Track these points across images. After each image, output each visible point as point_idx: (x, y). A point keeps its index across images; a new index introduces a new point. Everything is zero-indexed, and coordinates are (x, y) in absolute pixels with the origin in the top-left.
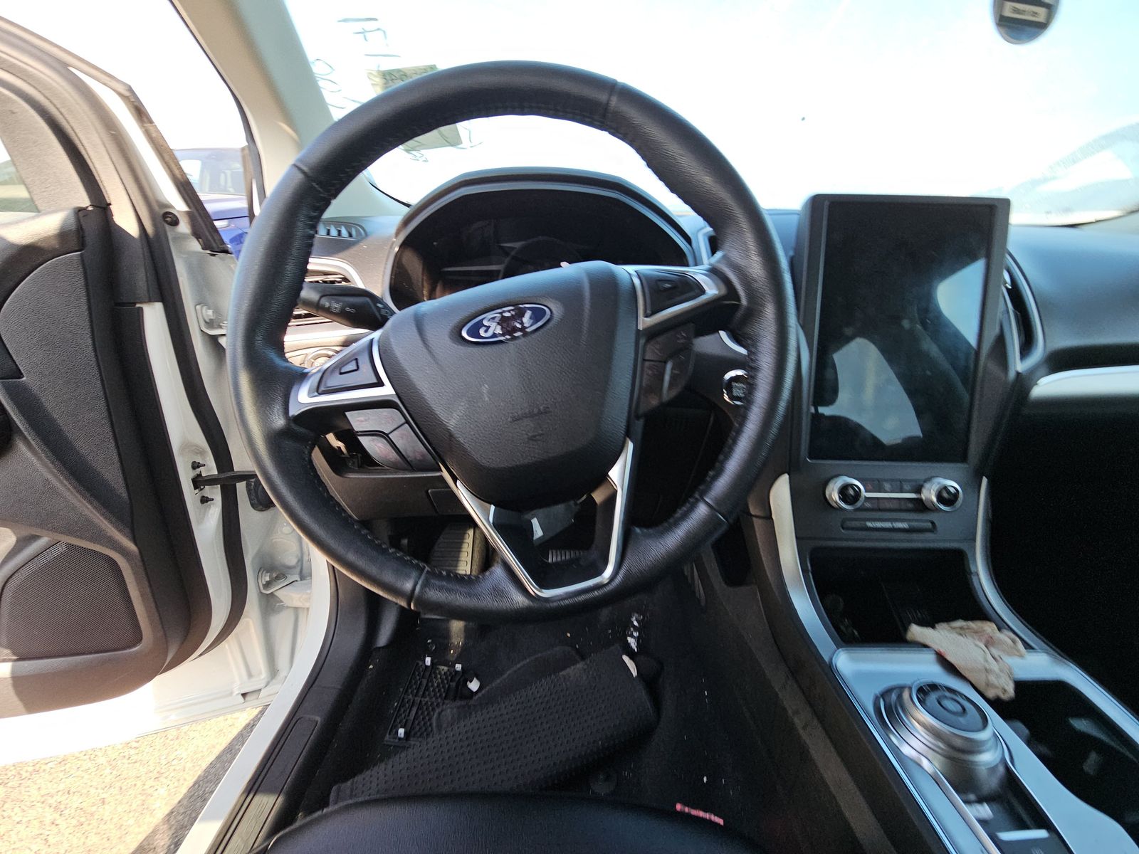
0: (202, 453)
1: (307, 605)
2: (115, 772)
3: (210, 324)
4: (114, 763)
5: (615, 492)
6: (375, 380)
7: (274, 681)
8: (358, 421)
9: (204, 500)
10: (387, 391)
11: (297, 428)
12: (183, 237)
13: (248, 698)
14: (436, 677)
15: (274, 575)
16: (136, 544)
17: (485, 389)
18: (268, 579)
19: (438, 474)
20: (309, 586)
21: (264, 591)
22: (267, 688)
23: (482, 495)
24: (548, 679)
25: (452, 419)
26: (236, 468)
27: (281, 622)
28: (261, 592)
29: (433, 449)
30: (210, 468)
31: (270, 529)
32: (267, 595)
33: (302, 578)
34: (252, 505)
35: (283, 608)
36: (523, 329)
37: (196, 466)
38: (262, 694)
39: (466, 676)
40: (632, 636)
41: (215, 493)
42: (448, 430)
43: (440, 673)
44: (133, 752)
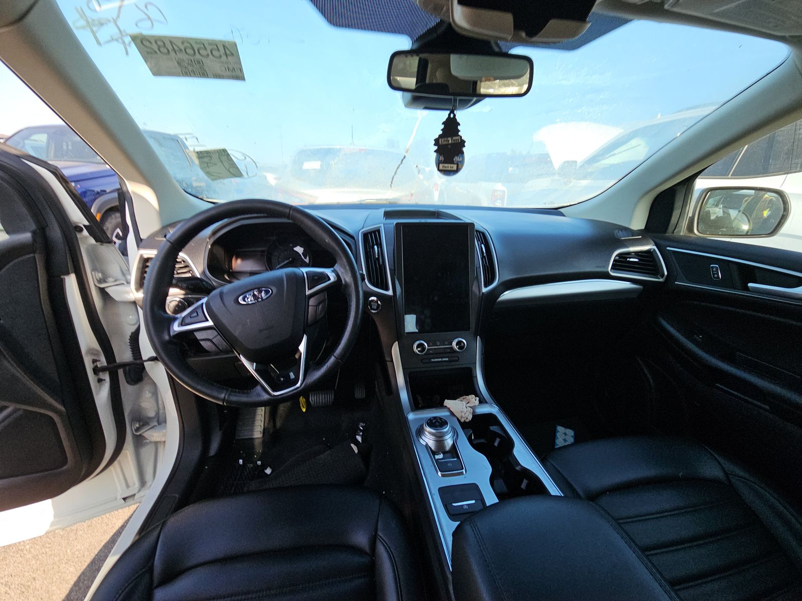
0: (97, 354)
1: (163, 439)
2: (38, 562)
3: (100, 281)
4: (37, 557)
5: (301, 354)
6: (205, 319)
7: (144, 488)
8: (199, 336)
9: (100, 381)
10: (210, 323)
11: (175, 341)
12: (86, 238)
13: (127, 500)
14: (246, 470)
15: (141, 424)
16: (64, 407)
17: (248, 321)
18: (137, 425)
19: (234, 355)
20: (165, 427)
21: (135, 433)
22: (140, 493)
23: (250, 359)
24: (310, 461)
25: (237, 332)
26: (118, 361)
27: (147, 452)
28: (133, 434)
29: (230, 344)
30: (103, 362)
31: (138, 396)
32: (137, 435)
33: (159, 424)
34: (128, 382)
35: (147, 444)
36: (262, 298)
37: (94, 361)
38: (136, 497)
39: (264, 467)
40: (359, 435)
41: (106, 377)
42: (235, 337)
43: (249, 468)
44: (47, 550)
